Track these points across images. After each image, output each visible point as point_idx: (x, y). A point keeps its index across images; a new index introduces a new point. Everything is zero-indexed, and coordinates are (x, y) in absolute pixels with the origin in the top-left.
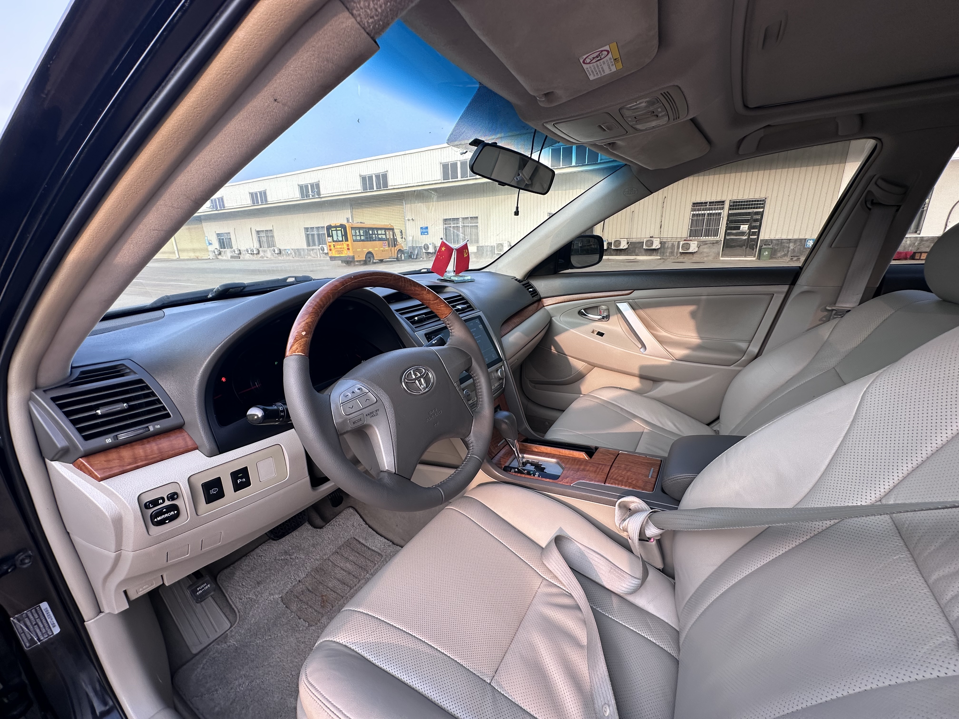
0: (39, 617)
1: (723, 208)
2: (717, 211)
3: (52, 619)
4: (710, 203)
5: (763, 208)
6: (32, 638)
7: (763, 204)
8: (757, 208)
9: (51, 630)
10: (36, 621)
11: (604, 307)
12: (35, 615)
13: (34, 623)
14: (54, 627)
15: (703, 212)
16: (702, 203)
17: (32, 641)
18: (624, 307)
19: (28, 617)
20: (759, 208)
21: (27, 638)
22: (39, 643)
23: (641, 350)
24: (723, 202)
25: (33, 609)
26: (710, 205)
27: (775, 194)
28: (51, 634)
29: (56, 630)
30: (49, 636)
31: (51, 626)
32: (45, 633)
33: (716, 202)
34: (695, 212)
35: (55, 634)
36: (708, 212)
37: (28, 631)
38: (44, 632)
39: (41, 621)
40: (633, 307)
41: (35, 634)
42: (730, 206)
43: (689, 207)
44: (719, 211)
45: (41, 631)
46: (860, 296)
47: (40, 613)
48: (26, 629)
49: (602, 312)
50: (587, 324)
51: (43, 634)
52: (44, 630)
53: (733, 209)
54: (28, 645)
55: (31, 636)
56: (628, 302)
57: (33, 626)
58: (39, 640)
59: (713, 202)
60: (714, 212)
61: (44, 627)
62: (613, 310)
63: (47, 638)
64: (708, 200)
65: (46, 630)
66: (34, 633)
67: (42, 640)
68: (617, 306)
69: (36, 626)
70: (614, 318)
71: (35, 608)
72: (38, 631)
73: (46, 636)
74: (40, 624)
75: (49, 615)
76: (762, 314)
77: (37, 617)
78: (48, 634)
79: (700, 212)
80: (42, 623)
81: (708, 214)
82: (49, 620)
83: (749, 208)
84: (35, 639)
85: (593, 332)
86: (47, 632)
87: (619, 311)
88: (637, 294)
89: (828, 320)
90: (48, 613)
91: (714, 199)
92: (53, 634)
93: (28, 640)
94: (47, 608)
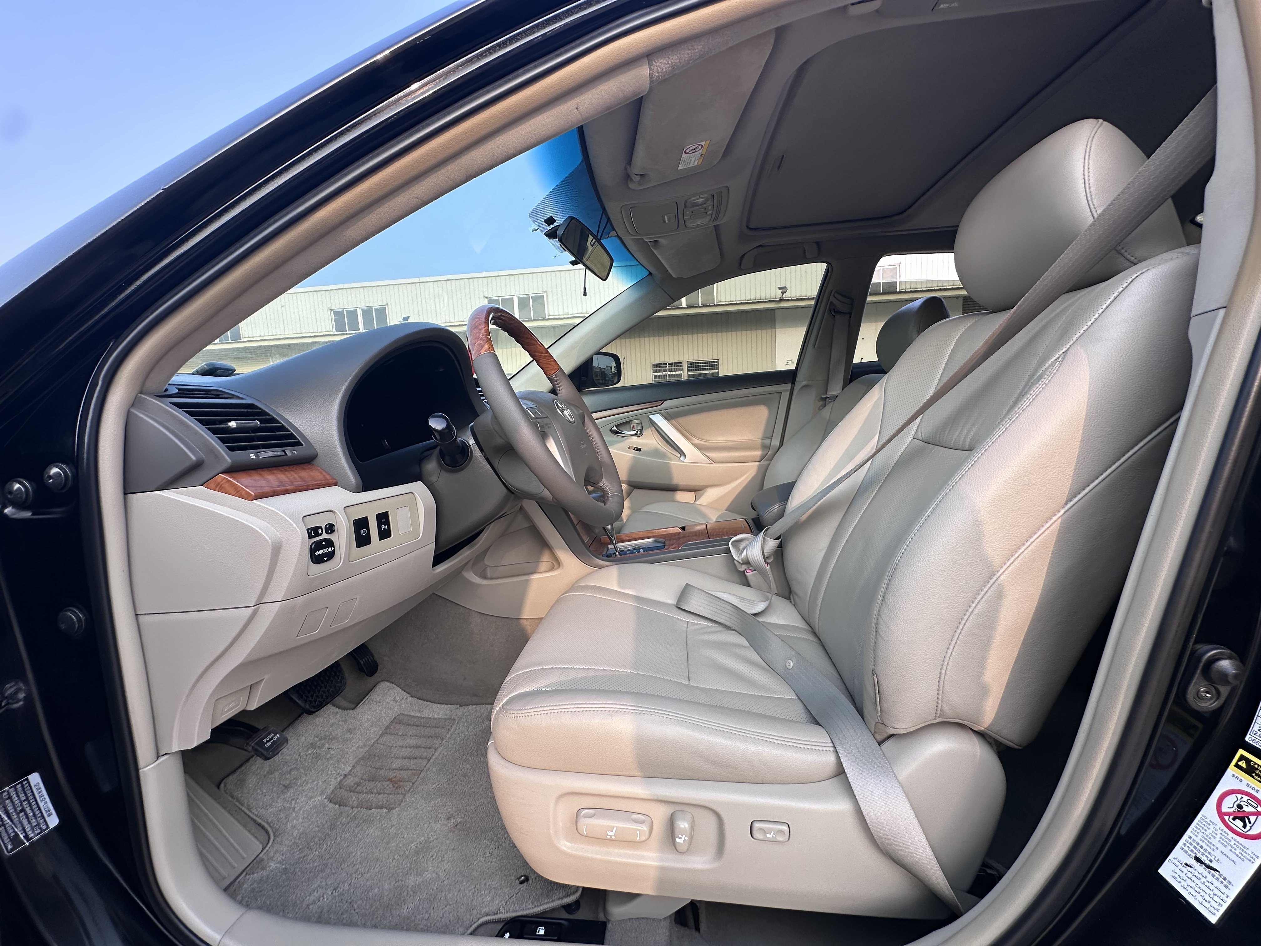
0: (27, 799)
1: (682, 370)
2: (677, 373)
3: (46, 803)
4: (669, 364)
5: (718, 369)
6: (17, 835)
7: (716, 365)
8: (712, 369)
9: (45, 821)
10: (21, 805)
11: (636, 421)
12: (21, 796)
13: (19, 809)
14: (49, 815)
15: (664, 373)
16: (661, 364)
17: (15, 840)
18: (658, 419)
19: (10, 798)
20: (715, 369)
21: (9, 835)
22: (27, 844)
23: (681, 459)
24: (681, 364)
25: (18, 784)
26: (669, 367)
27: (725, 357)
28: (44, 827)
29: (53, 821)
30: (42, 831)
31: (45, 815)
32: (35, 826)
33: (675, 363)
34: (656, 374)
35: (51, 827)
36: (669, 373)
37: (10, 823)
38: (34, 824)
39: (30, 806)
40: (668, 417)
41: (21, 828)
42: (688, 367)
43: (650, 368)
44: (679, 372)
45: (29, 822)
46: (842, 384)
47: (28, 792)
48: (6, 818)
49: (635, 427)
50: (622, 441)
51: (32, 828)
52: (34, 820)
53: (691, 370)
54: (10, 847)
55: (14, 831)
56: (661, 413)
57: (18, 814)
58: (26, 837)
59: (672, 364)
60: (674, 373)
61: (34, 815)
62: (646, 423)
63: (38, 834)
64: (667, 361)
65: (37, 821)
66: (19, 826)
67: (31, 838)
68: (650, 419)
69: (22, 814)
70: (648, 432)
71: (21, 783)
72: (25, 822)
73: (39, 831)
74: (28, 810)
75: (42, 796)
76: (777, 409)
77: (24, 798)
78: (41, 828)
79: (661, 373)
80: (31, 809)
81: (669, 375)
82: (41, 805)
83: (705, 369)
84: (21, 836)
85: (629, 448)
86: (38, 824)
87: (653, 423)
88: (667, 404)
89: (825, 406)
90: (39, 793)
91: (672, 360)
92: (48, 827)
93: (9, 838)
94: (38, 783)
